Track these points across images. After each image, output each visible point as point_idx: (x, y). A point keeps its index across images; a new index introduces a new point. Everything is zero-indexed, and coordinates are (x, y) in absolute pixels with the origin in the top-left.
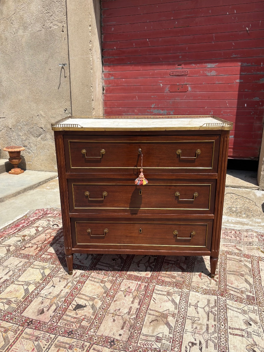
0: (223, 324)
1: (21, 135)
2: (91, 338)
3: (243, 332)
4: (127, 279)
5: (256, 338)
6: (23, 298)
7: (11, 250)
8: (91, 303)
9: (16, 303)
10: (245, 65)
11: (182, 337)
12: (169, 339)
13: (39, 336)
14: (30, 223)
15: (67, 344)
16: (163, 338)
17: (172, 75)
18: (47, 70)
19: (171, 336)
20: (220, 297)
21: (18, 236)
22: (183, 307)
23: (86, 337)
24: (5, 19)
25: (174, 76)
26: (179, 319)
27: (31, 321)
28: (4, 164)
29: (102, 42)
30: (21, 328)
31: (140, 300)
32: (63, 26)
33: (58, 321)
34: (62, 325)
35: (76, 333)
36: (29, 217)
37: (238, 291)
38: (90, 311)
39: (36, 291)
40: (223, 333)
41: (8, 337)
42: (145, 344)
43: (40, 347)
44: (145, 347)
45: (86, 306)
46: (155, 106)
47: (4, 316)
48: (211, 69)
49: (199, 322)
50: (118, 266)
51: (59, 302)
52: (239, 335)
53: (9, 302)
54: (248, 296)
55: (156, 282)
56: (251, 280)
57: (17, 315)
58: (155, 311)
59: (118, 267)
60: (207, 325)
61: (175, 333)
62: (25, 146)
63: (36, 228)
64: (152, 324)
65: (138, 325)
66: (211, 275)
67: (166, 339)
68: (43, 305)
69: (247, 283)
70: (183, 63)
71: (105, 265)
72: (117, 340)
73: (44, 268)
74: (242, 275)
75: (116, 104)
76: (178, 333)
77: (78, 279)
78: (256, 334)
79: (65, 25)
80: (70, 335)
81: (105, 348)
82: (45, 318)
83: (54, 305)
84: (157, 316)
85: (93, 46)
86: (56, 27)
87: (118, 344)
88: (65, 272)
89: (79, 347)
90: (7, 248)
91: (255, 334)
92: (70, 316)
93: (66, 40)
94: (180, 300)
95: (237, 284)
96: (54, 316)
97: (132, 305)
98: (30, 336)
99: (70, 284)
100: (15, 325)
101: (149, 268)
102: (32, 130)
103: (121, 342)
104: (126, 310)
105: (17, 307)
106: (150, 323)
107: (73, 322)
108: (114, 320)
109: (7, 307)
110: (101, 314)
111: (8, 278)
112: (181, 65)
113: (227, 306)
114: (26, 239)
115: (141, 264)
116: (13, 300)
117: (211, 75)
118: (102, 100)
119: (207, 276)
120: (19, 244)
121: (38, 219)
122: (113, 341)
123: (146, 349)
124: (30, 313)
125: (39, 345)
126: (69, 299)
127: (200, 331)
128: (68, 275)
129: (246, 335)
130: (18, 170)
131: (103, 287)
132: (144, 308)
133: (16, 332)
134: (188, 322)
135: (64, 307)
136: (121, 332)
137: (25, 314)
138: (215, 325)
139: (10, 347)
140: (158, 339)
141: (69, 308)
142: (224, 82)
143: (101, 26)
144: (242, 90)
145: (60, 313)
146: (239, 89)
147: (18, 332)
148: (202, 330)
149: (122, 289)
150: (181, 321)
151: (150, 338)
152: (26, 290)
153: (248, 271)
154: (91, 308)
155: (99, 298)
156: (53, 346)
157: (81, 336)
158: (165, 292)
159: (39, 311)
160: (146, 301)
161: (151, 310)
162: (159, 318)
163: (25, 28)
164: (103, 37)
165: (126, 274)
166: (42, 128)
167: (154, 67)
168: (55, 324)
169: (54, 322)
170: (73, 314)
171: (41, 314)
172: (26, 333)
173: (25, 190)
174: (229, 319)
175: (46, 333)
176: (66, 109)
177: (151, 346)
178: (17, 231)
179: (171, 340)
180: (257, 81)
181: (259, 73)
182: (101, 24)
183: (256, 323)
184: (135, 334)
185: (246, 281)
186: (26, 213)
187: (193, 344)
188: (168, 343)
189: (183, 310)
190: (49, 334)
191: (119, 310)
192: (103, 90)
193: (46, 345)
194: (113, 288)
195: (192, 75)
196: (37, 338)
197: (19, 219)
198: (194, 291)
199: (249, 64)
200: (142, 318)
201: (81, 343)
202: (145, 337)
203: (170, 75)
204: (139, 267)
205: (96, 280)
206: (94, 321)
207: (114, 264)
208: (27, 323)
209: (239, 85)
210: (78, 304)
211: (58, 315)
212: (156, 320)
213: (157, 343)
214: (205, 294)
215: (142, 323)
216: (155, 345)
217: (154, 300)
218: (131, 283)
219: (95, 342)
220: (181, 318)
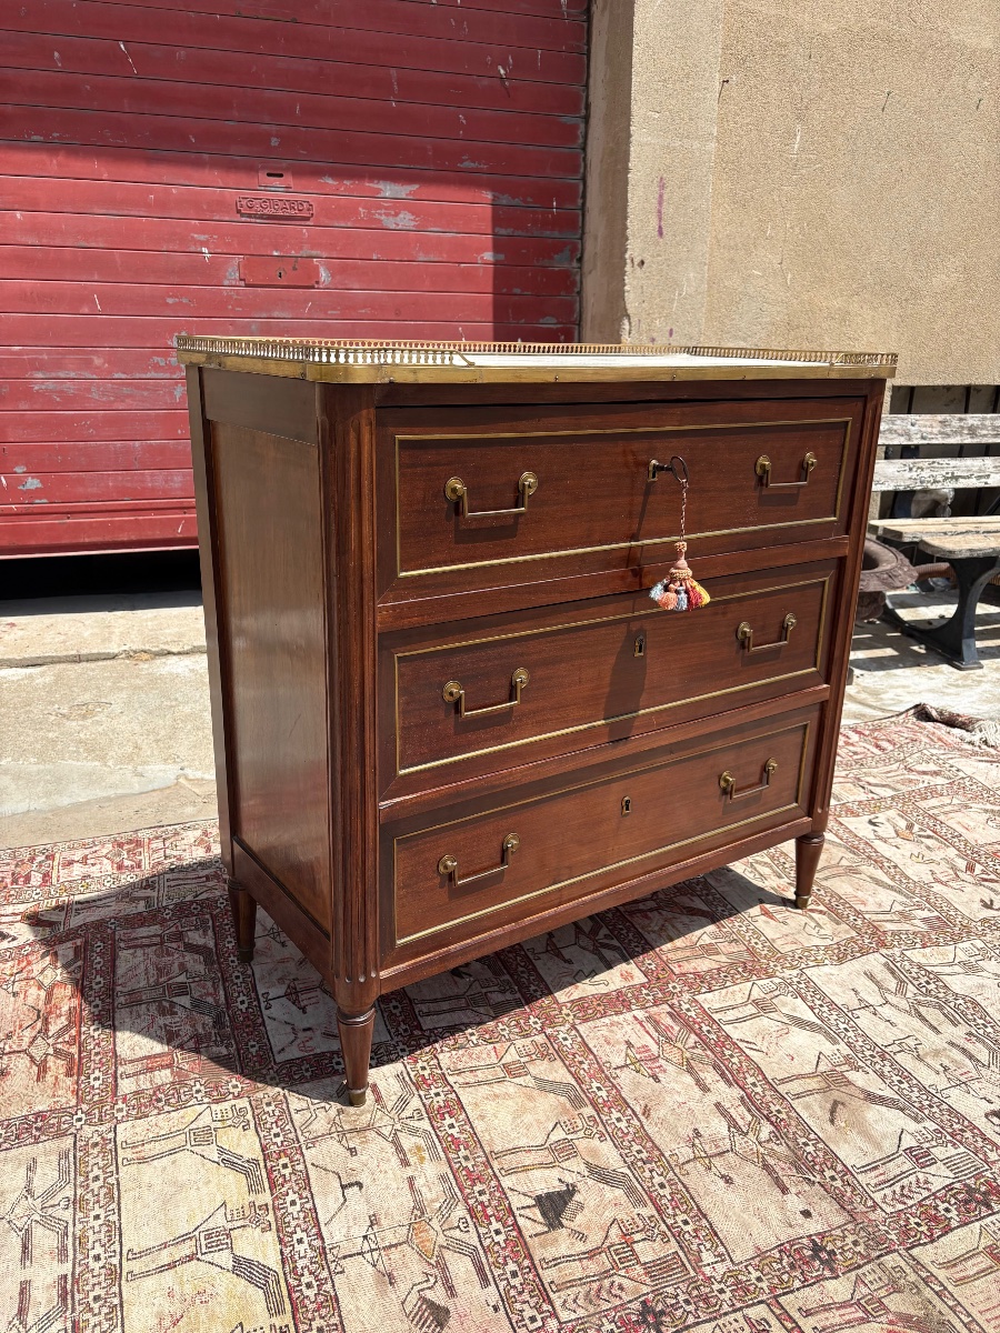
0: (985, 1022)
2: (742, 1288)
4: (586, 1021)
6: (276, 1312)
8: (576, 1165)
10: (504, 202)
11: (951, 1110)
12: (939, 1139)
16: (926, 1145)
17: (250, 216)
19: (930, 1125)
20: (886, 951)
22: (842, 1026)
23: (721, 1291)
25: (255, 216)
26: (878, 1067)
31: (715, 1067)
33: (545, 1307)
34: (582, 1312)
35: (670, 1302)
37: (894, 917)
38: (609, 1195)
39: (302, 1247)
42: (903, 1195)
44: (910, 1202)
45: (574, 1186)
48: (397, 206)
49: (927, 1046)
50: (496, 988)
51: (457, 1234)
54: (925, 921)
55: (686, 988)
58: (796, 1078)
59: (503, 992)
60: (953, 1044)
61: (926, 1112)
64: (840, 1123)
65: (810, 1150)
67: (934, 1143)
68: (403, 1287)
69: (884, 887)
70: (287, 169)
71: (445, 1006)
72: (822, 1235)
73: (201, 1136)
74: (854, 870)
76: (931, 1106)
77: (415, 1103)
80: (658, 1322)
83: (448, 1255)
84: (821, 1091)
88: (323, 1104)
92: (569, 1258)
94: (812, 1008)
95: (870, 899)
96: (507, 1299)
97: (711, 1098)
99: (409, 1141)
101: (607, 954)
103: (840, 1232)
104: (720, 1127)
107: (606, 1274)
108: (728, 1180)
110: (662, 1186)
112: (281, 176)
113: (928, 968)
115: (568, 950)
117: (400, 227)
119: (784, 908)
122: (817, 1247)
123: (922, 1206)
127: (963, 1070)
128: (351, 1110)
131: (542, 1090)
132: (755, 1084)
134: (906, 1061)
135: (500, 1238)
136: (795, 1203)
138: (972, 1035)
140: (920, 1156)
141: (526, 1234)
142: (444, 257)
144: (505, 290)
145: (514, 1274)
146: (495, 286)
148: (964, 1065)
149: (618, 1060)
150: (888, 1068)
151: (893, 1169)
152: (243, 1267)
154: (602, 1186)
155: (581, 1134)
157: (705, 1300)
158: (745, 1004)
159: (414, 1317)
160: (735, 1060)
161: (781, 1081)
162: (836, 1095)
165: (556, 1002)
167: (164, 172)
168: (552, 1323)
169: (533, 1319)
170: (563, 1243)
171: (440, 1324)
177: (929, 1190)
179: (949, 1138)
180: (546, 262)
181: (547, 233)
184: (839, 1182)
185: (876, 882)
188: (953, 1151)
189: (851, 1035)
191: (698, 1134)
194: (582, 1072)
195: (327, 222)
198: (811, 964)
199: (517, 201)
200: (793, 1123)
201: (734, 1322)
202: (873, 1174)
203: (239, 211)
204: (569, 962)
205: (481, 1075)
206: (670, 1221)
207: (477, 988)
209: (496, 271)
210: (539, 1199)
211: (516, 1282)
212: (836, 1103)
213: (932, 1169)
214: (841, 960)
215: (812, 1136)
216: (931, 1179)
217: (750, 1046)
218: (614, 1028)
219: (772, 1288)
220: (878, 1059)
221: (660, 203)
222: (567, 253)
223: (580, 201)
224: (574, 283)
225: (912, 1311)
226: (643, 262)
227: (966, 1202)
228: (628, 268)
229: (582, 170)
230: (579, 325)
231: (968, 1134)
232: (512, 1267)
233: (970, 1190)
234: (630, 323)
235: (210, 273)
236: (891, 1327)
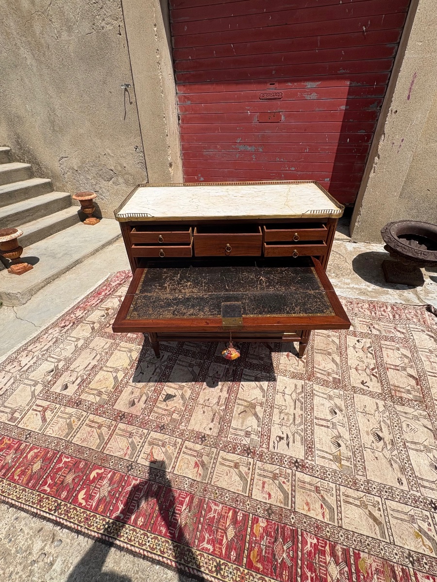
0: (310, 414)
1: (90, 178)
2: (182, 434)
3: (329, 423)
4: (215, 362)
5: (340, 429)
6: (113, 388)
7: (96, 328)
8: (180, 392)
9: (107, 394)
10: (354, 85)
11: (270, 430)
12: (257, 433)
13: (133, 432)
14: (113, 290)
15: (160, 440)
16: (252, 432)
17: (263, 99)
18: (107, 92)
19: (260, 429)
20: (307, 381)
21: (101, 309)
22: (271, 394)
23: (178, 432)
24: (40, 13)
25: (265, 99)
26: (267, 408)
27: (124, 415)
28: (77, 213)
29: (173, 49)
30: (114, 423)
31: (229, 387)
32: (119, 26)
33: (149, 414)
34: (154, 419)
35: (168, 427)
36: (111, 282)
37: (325, 373)
38: (180, 401)
39: (125, 380)
40: (309, 424)
41: (102, 434)
42: (235, 439)
43: (134, 444)
44: (235, 441)
45: (176, 396)
46: (241, 140)
47: (97, 409)
48: (312, 91)
49: (286, 411)
51: (149, 392)
52: (325, 426)
53: (100, 393)
54: (334, 378)
55: (244, 366)
56: (338, 359)
57: (109, 408)
58: (243, 400)
59: (206, 347)
60: (294, 414)
61: (263, 426)
62: (96, 192)
63: (119, 298)
64: (241, 416)
65: (227, 417)
66: (299, 355)
67: (255, 433)
68: (133, 396)
69: (334, 363)
70: (276, 82)
71: (192, 345)
72: (208, 435)
73: (130, 351)
74: (329, 354)
75: (195, 138)
76: (266, 425)
77: (166, 363)
78: (341, 425)
79: (122, 24)
80: (162, 430)
81: (197, 445)
82: (136, 410)
83: (144, 394)
84: (245, 406)
85: (161, 57)
86: (109, 27)
87: (209, 439)
89: (172, 445)
90: (92, 325)
91: (339, 424)
92: (161, 408)
93: (126, 48)
94: (268, 386)
95: (324, 364)
96: (145, 408)
97: (220, 394)
98: (124, 432)
99: (158, 370)
100: (108, 420)
102: (100, 172)
103: (212, 437)
104: (215, 401)
105: (108, 399)
106: (239, 414)
107: (164, 415)
108: (204, 412)
109: (98, 398)
110: (190, 406)
111: (97, 363)
112: (274, 84)
113: (314, 392)
114: (110, 314)
116: (103, 390)
117: (311, 99)
118: (178, 133)
119: (295, 356)
120: (103, 320)
121: (120, 284)
122: (204, 437)
123: (236, 444)
124: (121, 405)
125: (133, 442)
126: (158, 388)
127: (287, 422)
128: (156, 359)
129: (331, 426)
130: (93, 220)
131: (191, 372)
132: (233, 396)
133: (109, 427)
134: (276, 411)
135: (154, 397)
136: (211, 425)
137: (116, 407)
138: (302, 415)
139: (105, 446)
140: (248, 434)
141: (159, 399)
142: (326, 109)
143: (170, 23)
144: (347, 121)
145: (150, 405)
146: (343, 119)
147: (112, 428)
148: (289, 421)
149: (211, 375)
150: (269, 411)
151: (239, 433)
152: (116, 378)
153: (335, 349)
154: (181, 398)
156: (146, 444)
157: (173, 432)
158: (253, 376)
159: (130, 402)
160: (235, 389)
161: (239, 399)
162: (247, 409)
163: (70, 29)
164: (173, 42)
165: (214, 355)
166: (111, 170)
167: (240, 87)
168: (147, 417)
169: (145, 415)
170: (163, 405)
171: (132, 406)
172: (120, 429)
173: (104, 246)
174: (315, 408)
175: (138, 428)
176: (137, 147)
177: (241, 442)
178: (100, 302)
179: (260, 435)
180: (366, 108)
181: (369, 96)
182: (169, 20)
183: (341, 410)
184: (225, 427)
185: (333, 360)
186: (107, 277)
187: (281, 438)
188: (256, 438)
189: (270, 397)
190: (142, 429)
191: (208, 400)
192: (179, 120)
193: (140, 442)
194: (201, 373)
195: (286, 99)
196: (130, 434)
197: (101, 285)
198: (282, 375)
199: (359, 84)
200: (231, 409)
201: (173, 439)
202: (234, 431)
203: (260, 98)
205: (183, 364)
206: (185, 413)
208: (120, 416)
209: (345, 112)
210: (168, 394)
211: (149, 406)
212: (245, 411)
213: (246, 439)
214: (292, 378)
215: (231, 415)
216: (244, 440)
217: (243, 387)
218: (219, 367)
219: (187, 438)
220: (269, 407)
221: (412, 85)
222: (376, 104)
223: (387, 81)
224: (376, 116)
225: (206, 462)
226: (396, 111)
227: (245, 450)
228: (389, 114)
229: (391, 68)
230: (374, 133)
231: (265, 437)
232: (151, 403)
233: (249, 448)
234: (384, 136)
235: (248, 119)
236: (198, 462)
